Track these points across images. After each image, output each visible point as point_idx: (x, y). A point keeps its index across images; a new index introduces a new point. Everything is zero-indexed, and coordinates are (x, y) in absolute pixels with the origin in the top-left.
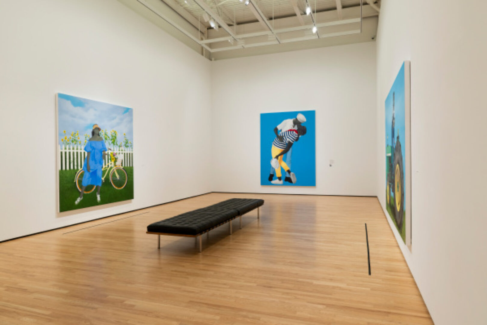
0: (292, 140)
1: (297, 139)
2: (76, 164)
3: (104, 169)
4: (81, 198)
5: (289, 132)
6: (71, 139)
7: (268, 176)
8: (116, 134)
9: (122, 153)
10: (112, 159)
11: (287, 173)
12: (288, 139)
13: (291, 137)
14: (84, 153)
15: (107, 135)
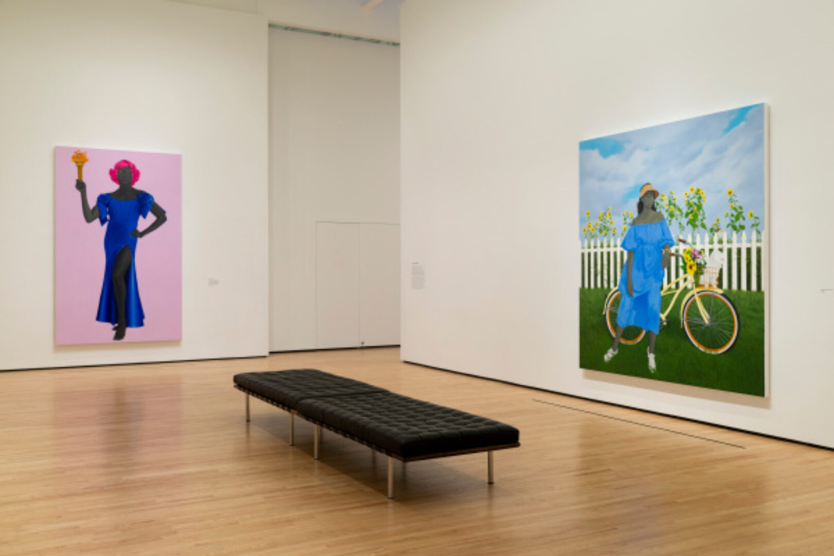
2: (605, 277)
4: (614, 350)
6: (598, 227)
10: (688, 267)
14: (622, 254)
15: (674, 205)
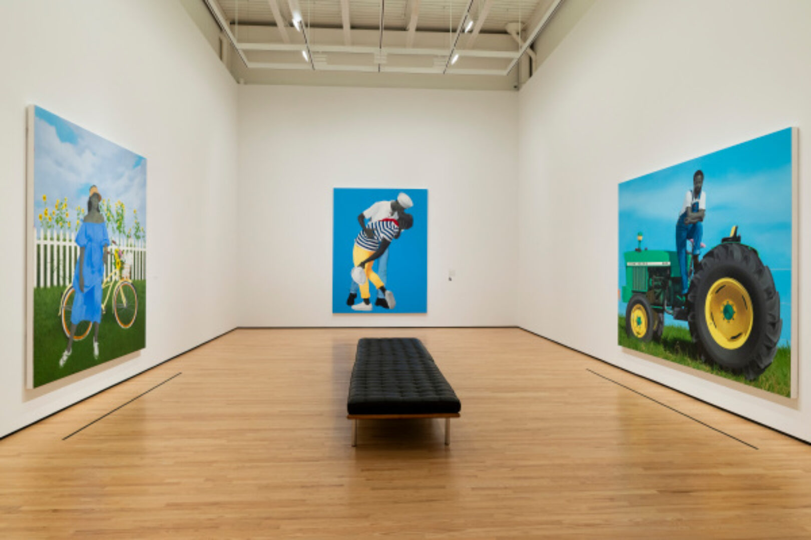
0: (389, 237)
1: (397, 236)
2: (61, 272)
3: (106, 285)
4: (69, 351)
5: (385, 223)
6: (55, 217)
7: (347, 297)
8: (122, 210)
9: (131, 252)
10: (116, 263)
11: (380, 292)
12: (382, 235)
13: (388, 231)
15: (110, 212)
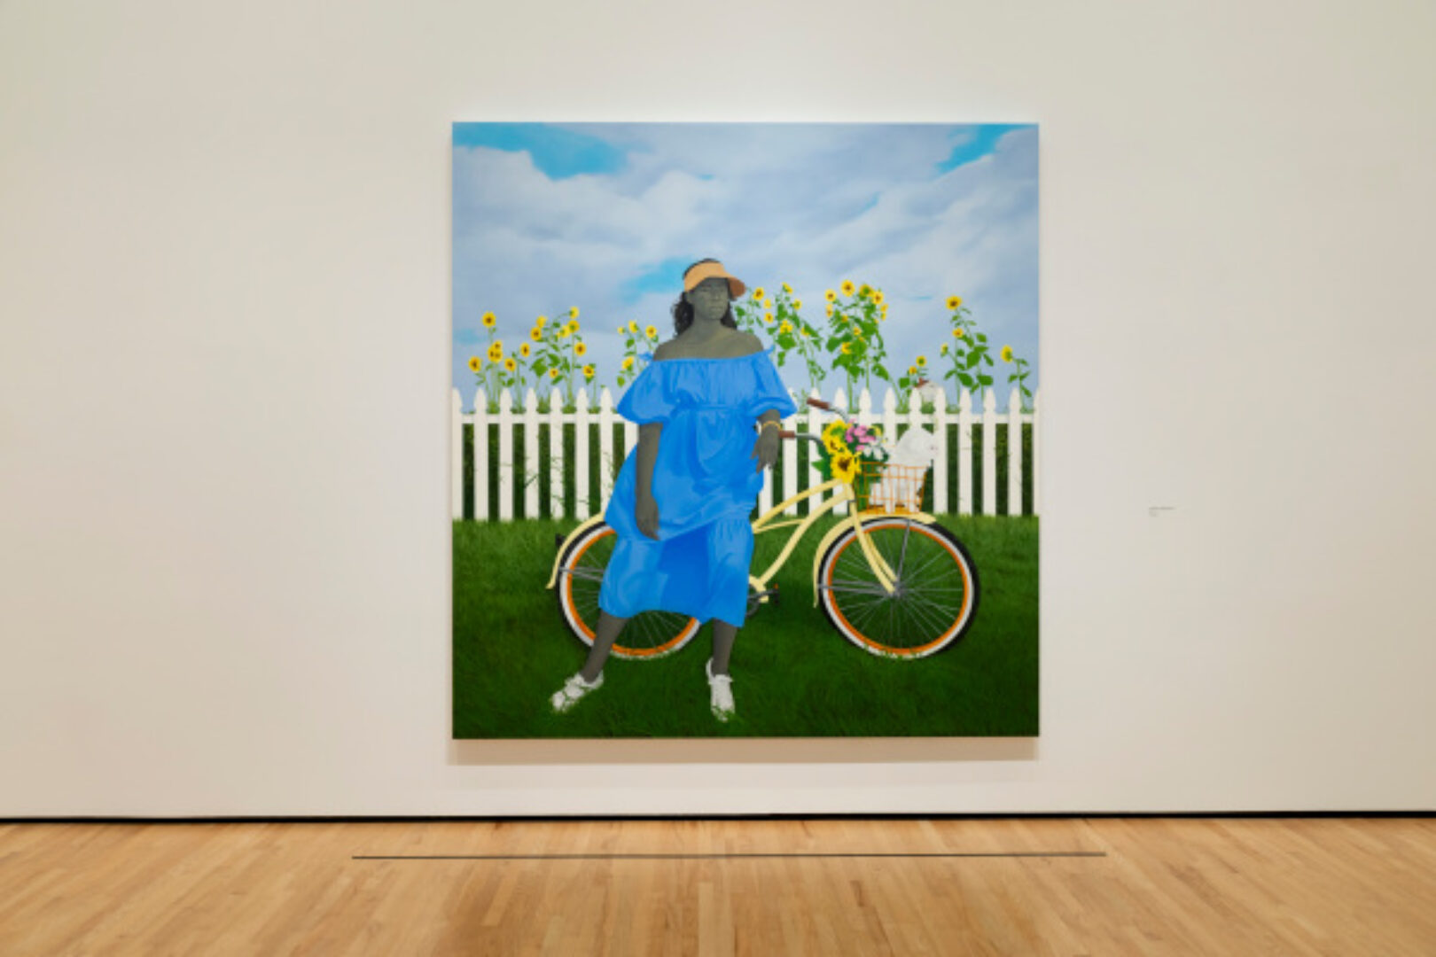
2: (557, 488)
3: (773, 527)
4: (589, 679)
6: (530, 359)
8: (871, 308)
9: (929, 428)
10: (834, 466)
14: (619, 431)
15: (795, 319)
